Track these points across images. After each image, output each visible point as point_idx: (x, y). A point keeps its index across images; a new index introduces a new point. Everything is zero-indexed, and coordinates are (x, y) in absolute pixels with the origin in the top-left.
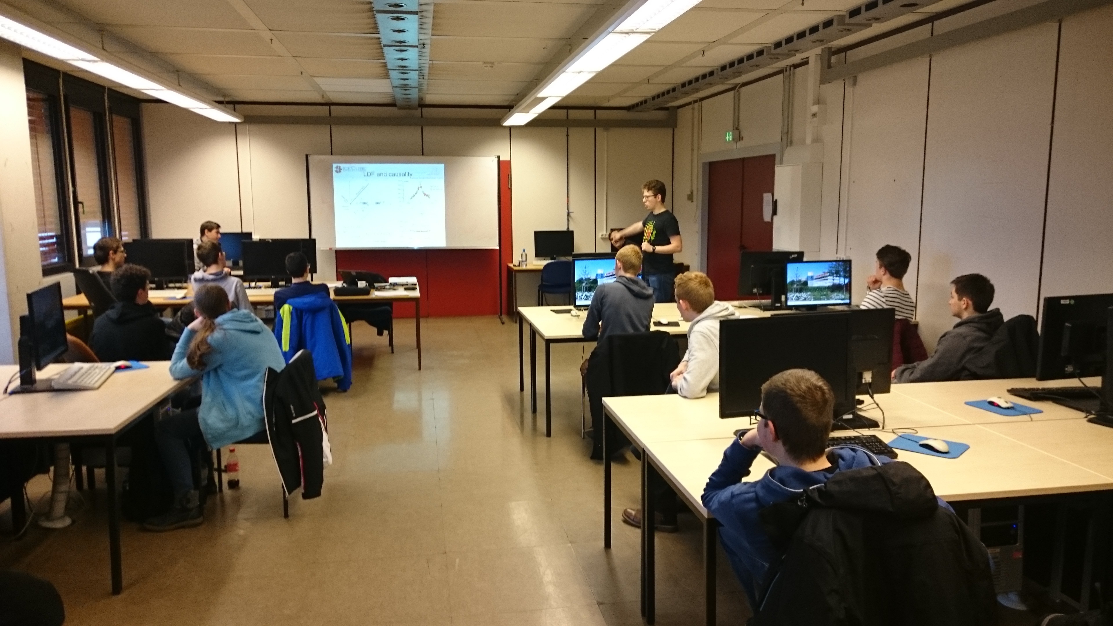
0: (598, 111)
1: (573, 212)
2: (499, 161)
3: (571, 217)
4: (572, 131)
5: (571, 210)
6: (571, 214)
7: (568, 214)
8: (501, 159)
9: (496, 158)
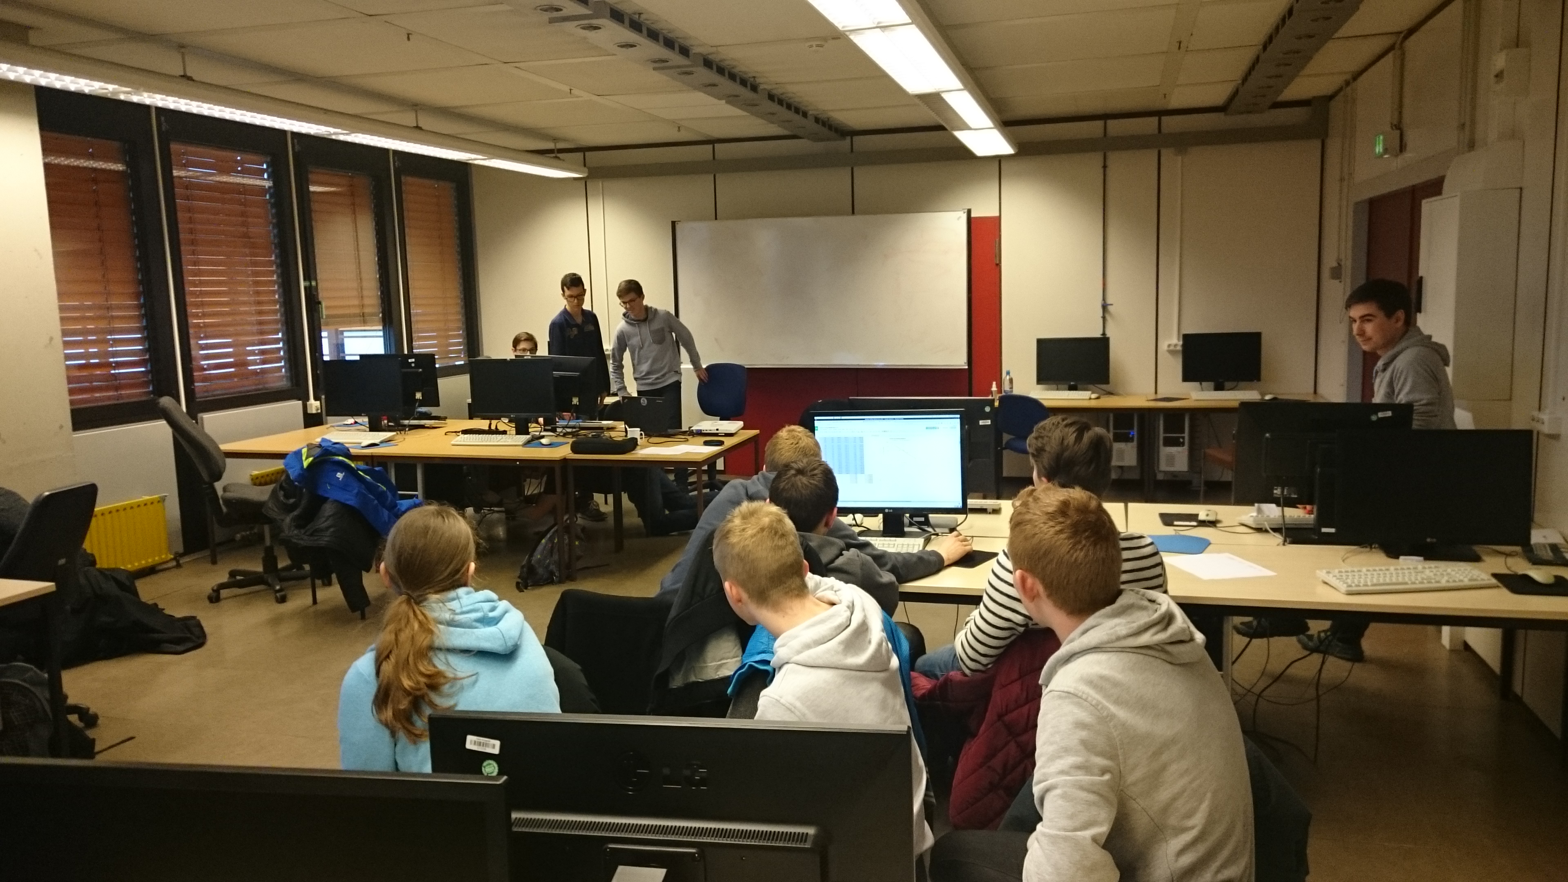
0: (1165, 119)
1: (1112, 305)
2: (970, 220)
3: (1109, 312)
4: (1114, 158)
5: (1109, 301)
6: (1110, 308)
7: (1105, 307)
8: (973, 215)
9: (964, 213)
